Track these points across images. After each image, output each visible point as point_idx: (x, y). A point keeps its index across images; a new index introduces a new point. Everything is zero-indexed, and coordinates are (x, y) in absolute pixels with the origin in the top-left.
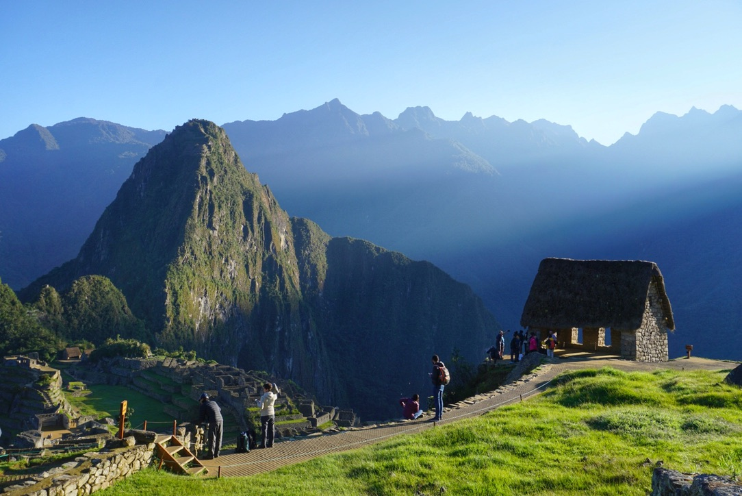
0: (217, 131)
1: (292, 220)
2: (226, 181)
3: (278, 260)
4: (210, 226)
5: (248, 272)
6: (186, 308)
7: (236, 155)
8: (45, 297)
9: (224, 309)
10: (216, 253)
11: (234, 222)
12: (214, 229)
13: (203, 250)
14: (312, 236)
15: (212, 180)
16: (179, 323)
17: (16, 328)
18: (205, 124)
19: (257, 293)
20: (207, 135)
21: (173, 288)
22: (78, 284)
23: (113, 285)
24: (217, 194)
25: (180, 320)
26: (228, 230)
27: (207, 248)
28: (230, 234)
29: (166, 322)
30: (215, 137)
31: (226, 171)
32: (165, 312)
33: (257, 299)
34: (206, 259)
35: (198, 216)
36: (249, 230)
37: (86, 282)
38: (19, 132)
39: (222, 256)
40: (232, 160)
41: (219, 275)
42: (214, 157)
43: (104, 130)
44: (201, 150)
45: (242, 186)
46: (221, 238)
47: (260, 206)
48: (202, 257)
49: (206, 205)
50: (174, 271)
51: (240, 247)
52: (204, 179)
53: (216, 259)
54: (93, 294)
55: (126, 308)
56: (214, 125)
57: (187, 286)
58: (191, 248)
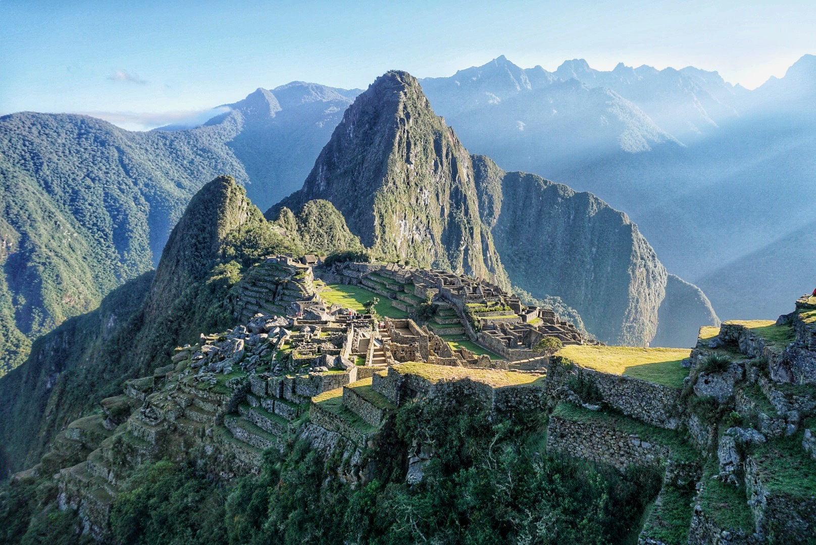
0: (411, 80)
1: (472, 157)
2: (420, 122)
3: (463, 190)
4: (408, 161)
5: (438, 199)
6: (390, 228)
7: (427, 101)
8: (284, 216)
9: (420, 230)
10: (413, 184)
11: (427, 158)
12: (410, 163)
13: (402, 181)
14: (489, 170)
15: (408, 122)
16: (385, 240)
17: (265, 240)
18: (401, 74)
19: (446, 218)
20: (403, 84)
21: (379, 212)
22: (308, 207)
23: (334, 208)
24: (413, 133)
25: (386, 238)
26: (422, 164)
27: (406, 179)
28: (424, 167)
29: (375, 239)
30: (410, 85)
31: (419, 114)
32: (374, 231)
33: (446, 223)
34: (405, 189)
35: (398, 152)
36: (439, 164)
37: (314, 205)
38: (250, 95)
39: (418, 186)
40: (424, 104)
41: (415, 202)
42: (410, 102)
43: (313, 90)
44: (398, 96)
45: (432, 127)
46: (417, 170)
47: (448, 144)
48: (402, 187)
49: (404, 142)
50: (381, 197)
51: (431, 180)
52: (402, 120)
53: (413, 189)
54: (320, 214)
55: (345, 227)
56: (408, 74)
57: (390, 210)
58: (393, 179)
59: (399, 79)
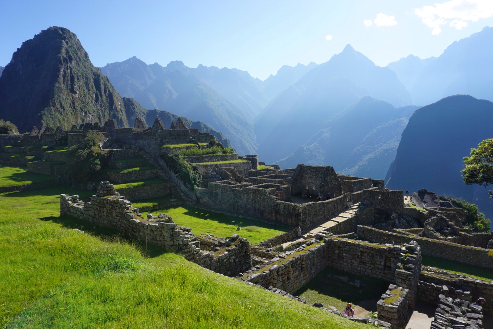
0: (71, 35)
2: (81, 65)
3: (119, 116)
4: (73, 91)
11: (89, 91)
12: (75, 93)
13: (69, 105)
14: (136, 108)
15: (71, 62)
18: (63, 29)
20: (65, 36)
24: (75, 71)
26: (85, 95)
27: (72, 104)
28: (87, 97)
30: (70, 38)
31: (80, 59)
34: (72, 111)
35: (63, 83)
36: (99, 96)
39: (83, 110)
42: (71, 49)
44: (62, 43)
46: (81, 99)
47: (105, 84)
48: (69, 109)
49: (68, 76)
50: (49, 115)
51: (94, 107)
52: (65, 59)
53: (79, 112)
58: (60, 102)
59: (61, 32)
